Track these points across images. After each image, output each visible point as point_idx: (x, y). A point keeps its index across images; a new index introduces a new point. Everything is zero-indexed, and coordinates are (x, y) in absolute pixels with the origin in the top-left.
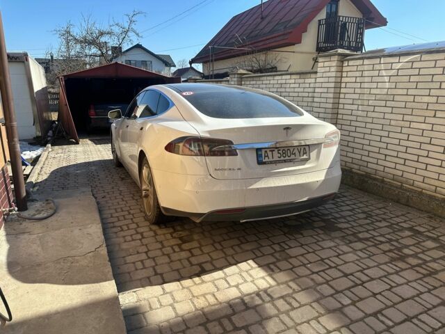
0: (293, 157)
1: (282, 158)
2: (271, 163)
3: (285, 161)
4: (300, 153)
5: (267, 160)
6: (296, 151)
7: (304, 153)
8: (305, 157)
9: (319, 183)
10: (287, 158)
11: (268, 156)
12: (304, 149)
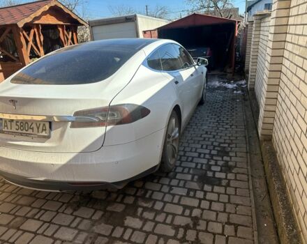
0: (30, 131)
1: (19, 131)
2: (8, 133)
3: (21, 134)
4: (38, 128)
5: (5, 129)
6: (34, 126)
7: (43, 130)
8: (44, 134)
9: (57, 168)
10: (24, 131)
11: (7, 126)
12: (44, 125)
